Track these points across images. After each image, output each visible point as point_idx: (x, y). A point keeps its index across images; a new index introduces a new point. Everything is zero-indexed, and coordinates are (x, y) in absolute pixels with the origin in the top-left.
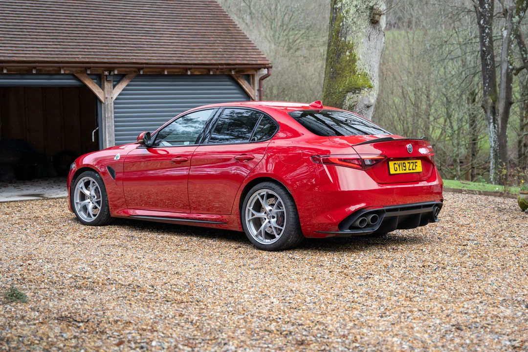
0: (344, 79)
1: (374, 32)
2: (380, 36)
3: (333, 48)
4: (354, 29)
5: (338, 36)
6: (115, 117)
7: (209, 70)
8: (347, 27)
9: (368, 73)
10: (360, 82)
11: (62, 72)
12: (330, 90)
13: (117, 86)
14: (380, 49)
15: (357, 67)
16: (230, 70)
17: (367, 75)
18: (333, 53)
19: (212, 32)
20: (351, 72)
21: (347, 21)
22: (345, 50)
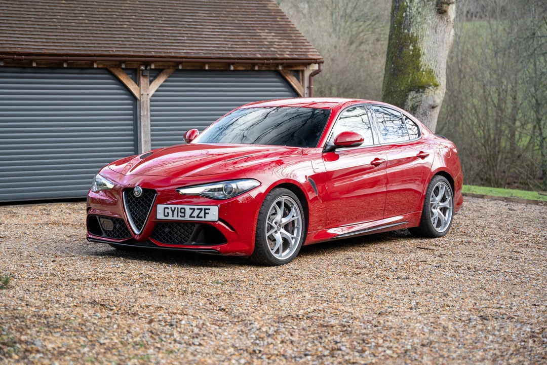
0: (407, 76)
1: (441, 24)
2: (448, 27)
3: (394, 41)
4: (419, 20)
5: (400, 28)
6: (151, 116)
7: (254, 65)
8: (411, 18)
9: (434, 69)
10: (425, 79)
11: (95, 66)
12: (391, 89)
13: (154, 82)
14: (448, 42)
15: (421, 63)
16: (277, 65)
17: (432, 72)
18: (395, 48)
19: (258, 24)
20: (414, 68)
21: (411, 11)
22: (409, 44)
